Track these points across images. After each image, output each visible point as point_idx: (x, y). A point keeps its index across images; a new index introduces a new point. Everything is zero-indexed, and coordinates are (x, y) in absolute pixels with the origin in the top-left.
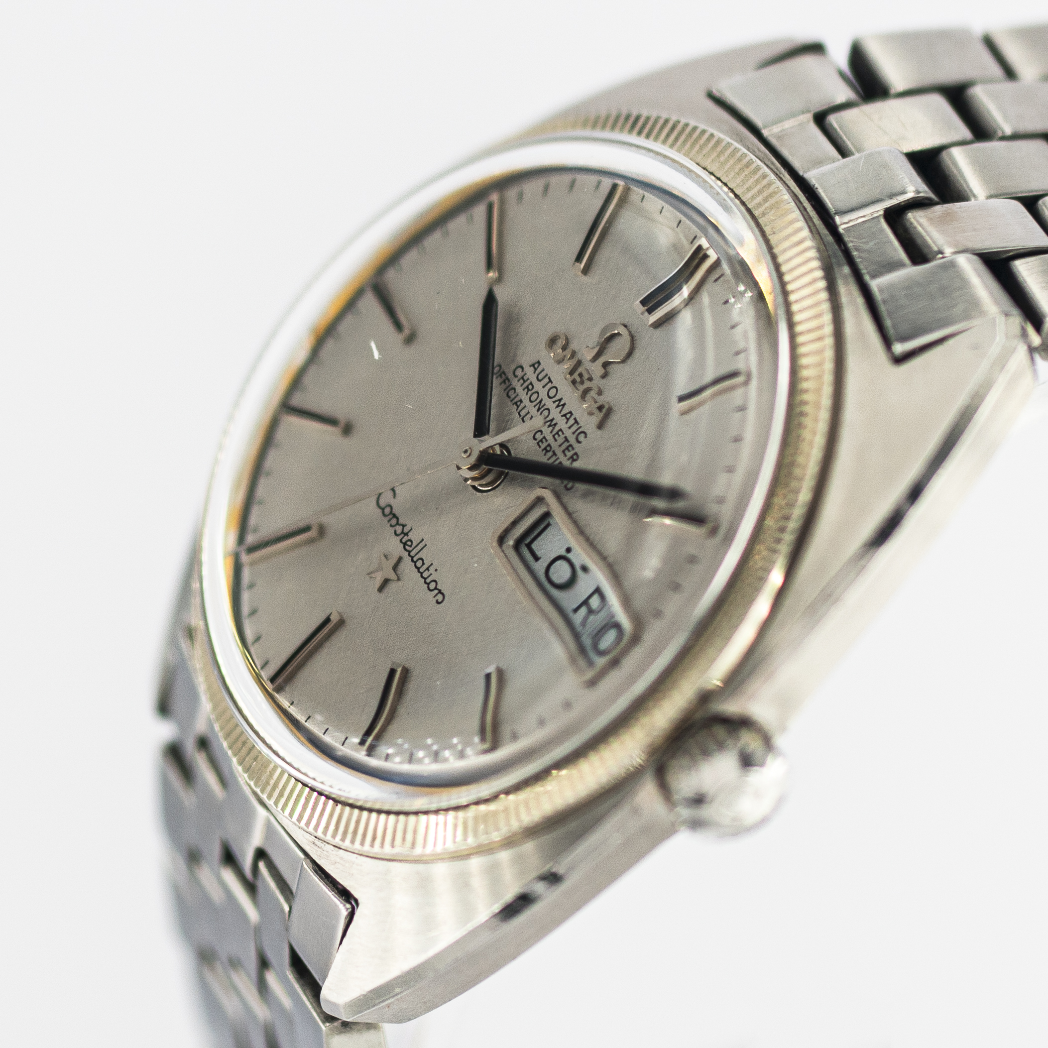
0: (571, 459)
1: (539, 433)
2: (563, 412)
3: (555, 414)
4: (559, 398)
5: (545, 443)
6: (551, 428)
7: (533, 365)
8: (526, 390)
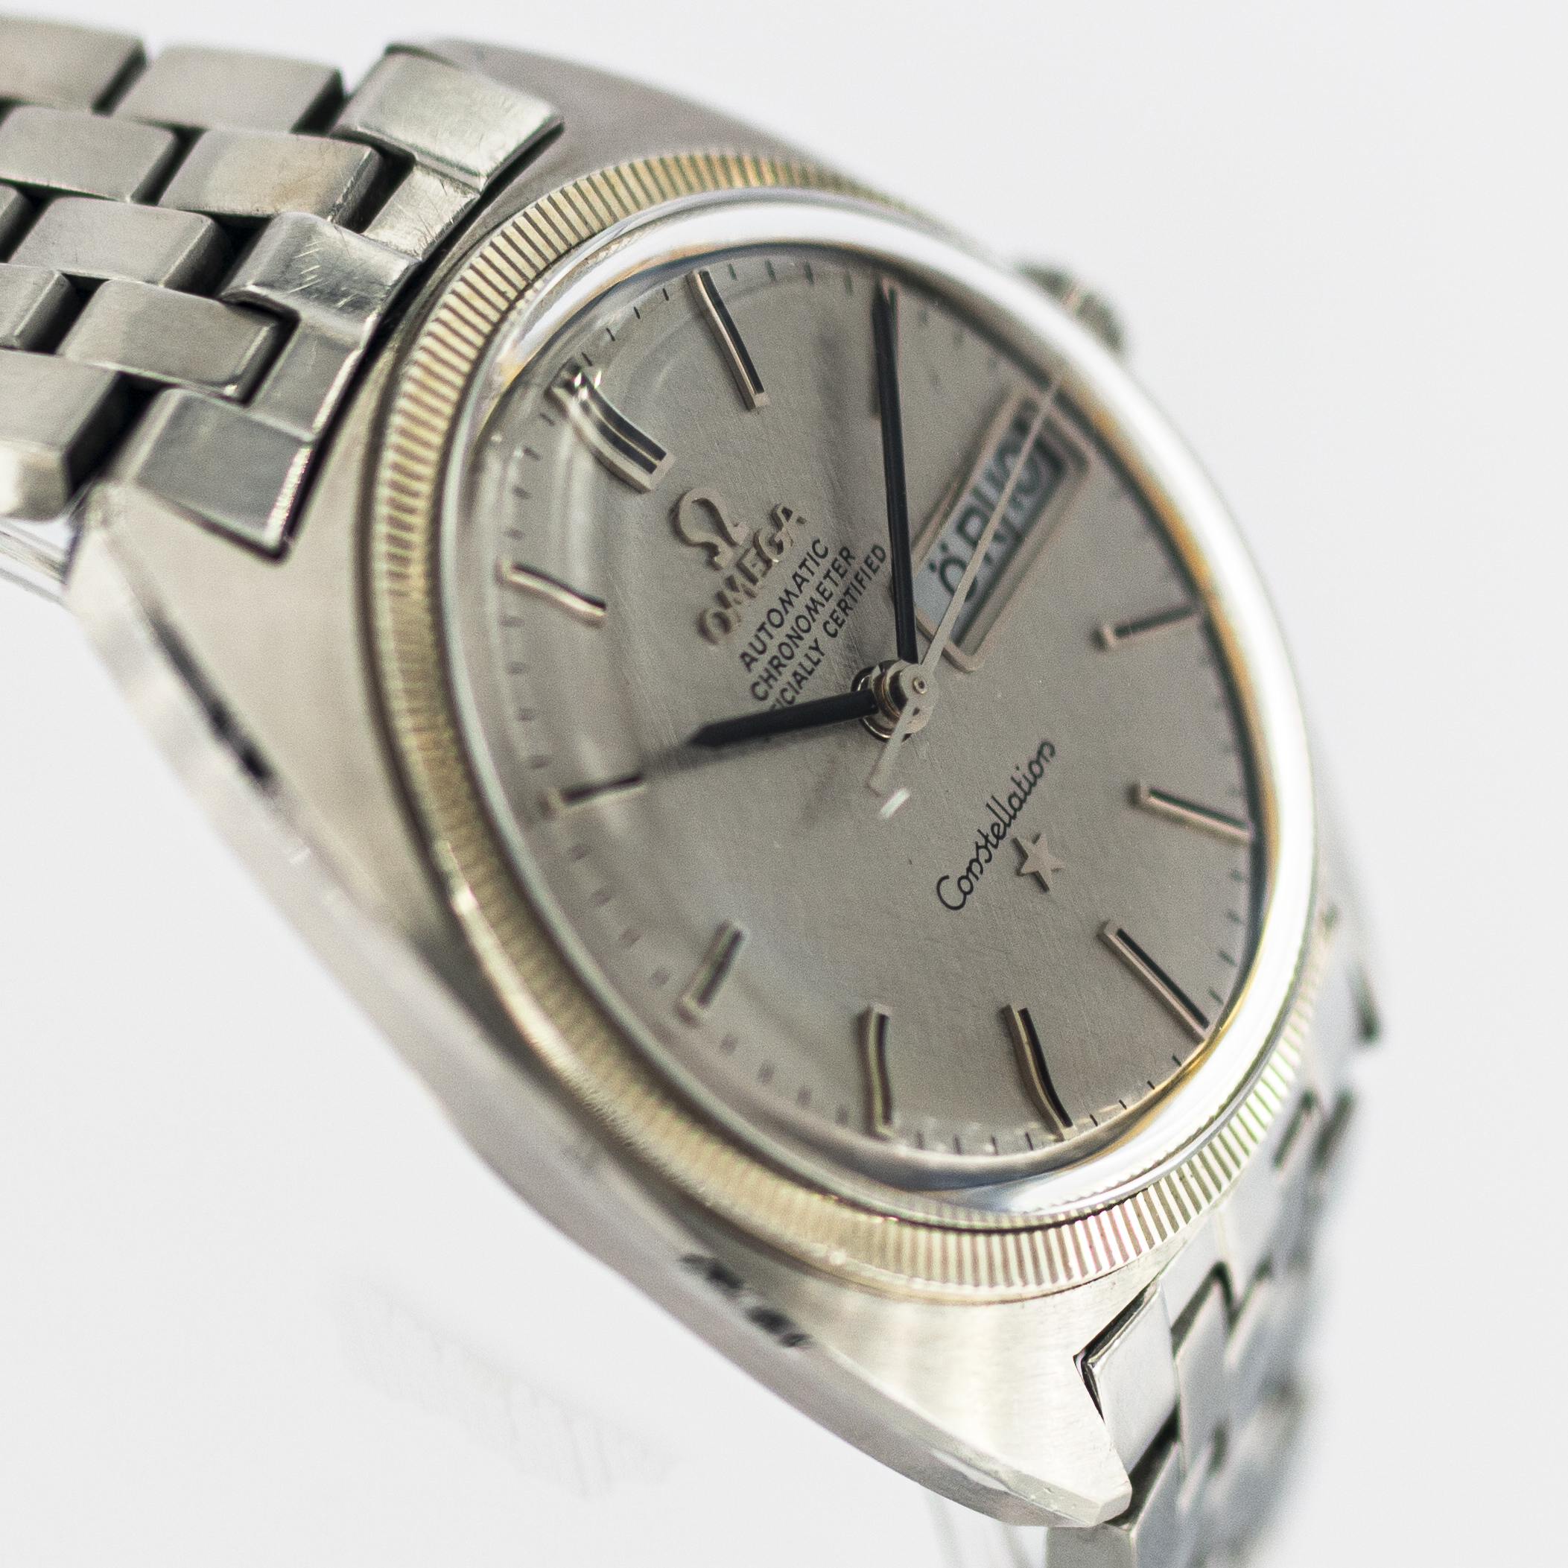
0: (849, 560)
1: (828, 626)
2: (796, 591)
3: (800, 604)
4: (779, 602)
5: (838, 613)
6: (819, 607)
7: (748, 665)
8: (781, 669)
